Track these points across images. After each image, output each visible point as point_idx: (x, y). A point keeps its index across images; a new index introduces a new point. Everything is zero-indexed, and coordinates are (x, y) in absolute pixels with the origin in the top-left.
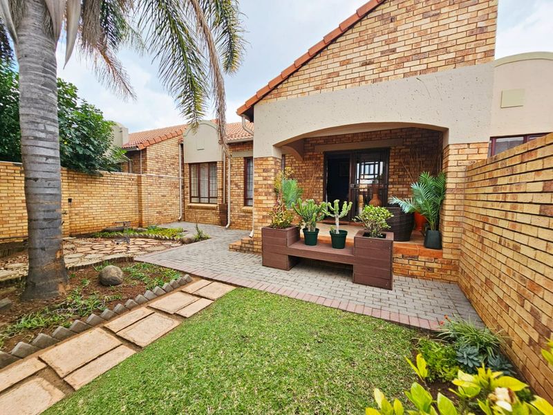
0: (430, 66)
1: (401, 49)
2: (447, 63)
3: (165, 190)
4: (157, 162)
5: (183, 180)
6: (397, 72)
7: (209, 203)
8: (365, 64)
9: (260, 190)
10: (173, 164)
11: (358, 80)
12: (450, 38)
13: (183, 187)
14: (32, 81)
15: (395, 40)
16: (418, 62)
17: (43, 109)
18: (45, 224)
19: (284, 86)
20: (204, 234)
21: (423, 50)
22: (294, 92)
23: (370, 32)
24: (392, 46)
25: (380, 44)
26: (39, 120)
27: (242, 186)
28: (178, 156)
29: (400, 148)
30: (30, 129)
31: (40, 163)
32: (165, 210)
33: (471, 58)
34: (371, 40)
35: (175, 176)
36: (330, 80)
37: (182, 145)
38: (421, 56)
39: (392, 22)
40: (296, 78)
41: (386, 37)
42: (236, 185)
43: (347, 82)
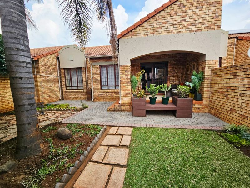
0: (199, 29)
1: (188, 20)
2: (206, 28)
6: (187, 30)
8: (173, 25)
11: (170, 31)
12: (206, 18)
15: (185, 16)
16: (194, 27)
19: (135, 30)
21: (197, 22)
22: (140, 34)
23: (175, 10)
24: (185, 18)
25: (179, 17)
33: (213, 27)
34: (176, 14)
36: (158, 30)
38: (196, 24)
39: (184, 8)
40: (141, 28)
41: (182, 14)
43: (165, 32)
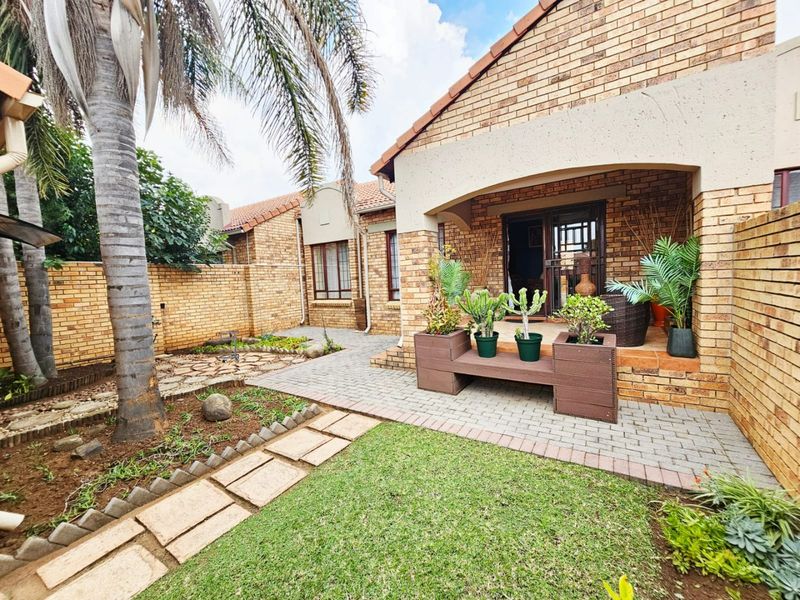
0: (663, 71)
1: (614, 49)
2: (694, 63)
3: (281, 284)
4: (269, 247)
5: (304, 268)
6: (609, 86)
7: (340, 298)
8: (558, 80)
9: (409, 279)
10: (289, 248)
11: (547, 105)
12: (695, 23)
13: (304, 279)
14: (107, 162)
15: (602, 39)
16: (643, 67)
17: (123, 196)
18: (134, 344)
19: (435, 125)
20: (336, 343)
21: (650, 47)
22: (450, 134)
23: (562, 29)
24: (598, 48)
25: (579, 46)
26: (119, 212)
27: (385, 273)
28: (295, 235)
29: (622, 199)
30: (109, 224)
31: (124, 266)
32: (282, 311)
33: (733, 50)
34: (565, 42)
35: (292, 264)
36: (503, 111)
37: (300, 220)
38: (647, 57)
39: (596, 10)
40: (453, 113)
41: (587, 35)
42: (376, 271)
43: (530, 110)
